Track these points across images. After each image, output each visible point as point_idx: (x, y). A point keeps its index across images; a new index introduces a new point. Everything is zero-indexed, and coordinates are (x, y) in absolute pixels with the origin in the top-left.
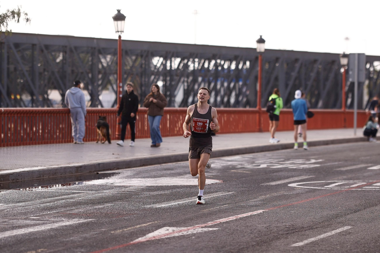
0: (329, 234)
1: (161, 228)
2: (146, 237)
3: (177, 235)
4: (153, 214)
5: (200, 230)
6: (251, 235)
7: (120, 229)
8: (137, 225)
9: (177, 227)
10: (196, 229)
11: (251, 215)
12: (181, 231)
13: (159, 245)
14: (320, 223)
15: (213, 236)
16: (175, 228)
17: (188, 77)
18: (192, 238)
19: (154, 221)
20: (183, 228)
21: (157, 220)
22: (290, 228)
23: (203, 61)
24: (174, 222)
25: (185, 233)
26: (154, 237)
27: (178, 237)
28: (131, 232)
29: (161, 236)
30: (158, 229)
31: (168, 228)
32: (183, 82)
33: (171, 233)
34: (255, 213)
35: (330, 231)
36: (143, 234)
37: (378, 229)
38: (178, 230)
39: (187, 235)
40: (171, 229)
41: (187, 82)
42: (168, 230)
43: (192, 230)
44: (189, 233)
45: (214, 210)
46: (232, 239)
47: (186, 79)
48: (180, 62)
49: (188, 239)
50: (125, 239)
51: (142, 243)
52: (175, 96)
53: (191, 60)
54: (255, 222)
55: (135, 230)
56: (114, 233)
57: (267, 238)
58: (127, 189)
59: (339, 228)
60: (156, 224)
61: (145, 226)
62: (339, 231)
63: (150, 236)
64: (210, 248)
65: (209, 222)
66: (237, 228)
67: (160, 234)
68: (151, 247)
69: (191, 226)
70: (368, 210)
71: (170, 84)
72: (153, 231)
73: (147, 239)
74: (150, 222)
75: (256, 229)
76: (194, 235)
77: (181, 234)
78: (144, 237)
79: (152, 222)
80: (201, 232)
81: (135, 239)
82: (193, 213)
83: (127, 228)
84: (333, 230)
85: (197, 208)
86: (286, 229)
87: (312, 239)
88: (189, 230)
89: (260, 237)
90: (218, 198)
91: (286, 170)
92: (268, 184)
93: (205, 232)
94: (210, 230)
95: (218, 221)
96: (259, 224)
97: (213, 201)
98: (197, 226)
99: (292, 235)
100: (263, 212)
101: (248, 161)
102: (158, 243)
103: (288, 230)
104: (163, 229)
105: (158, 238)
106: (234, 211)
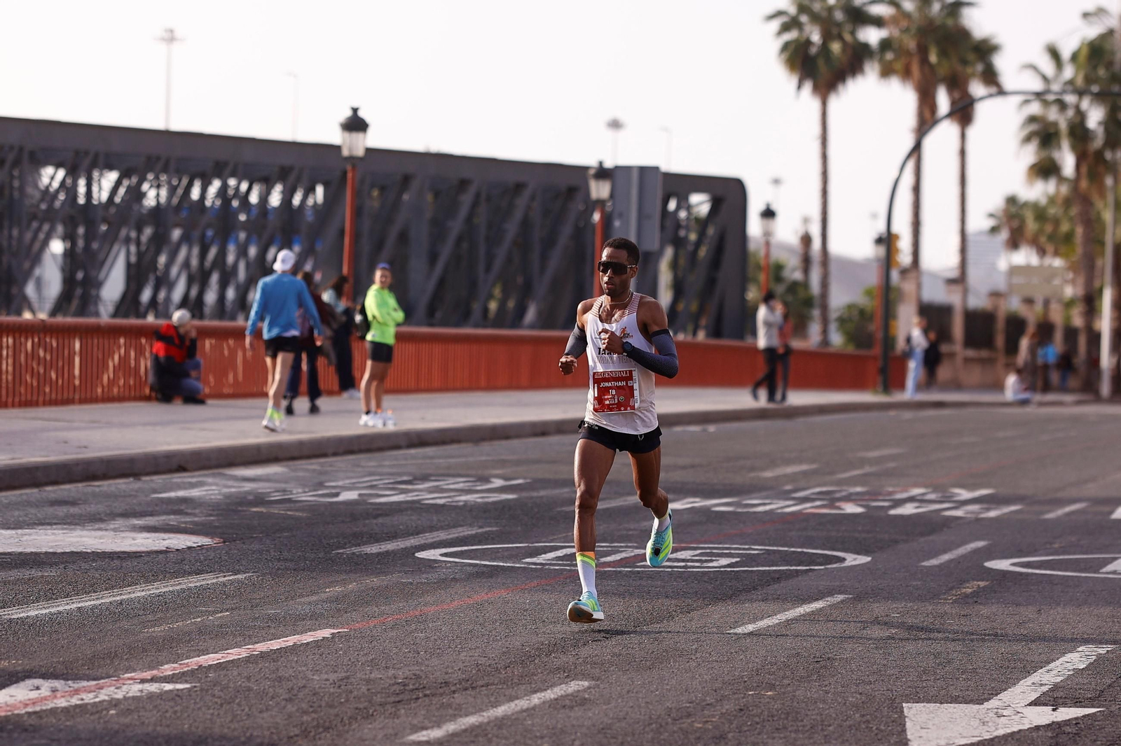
0: (522, 704)
1: (17, 681)
3: (63, 703)
5: (135, 689)
6: (289, 706)
9: (66, 680)
10: (125, 688)
11: (295, 644)
12: (77, 691)
14: (498, 670)
15: (172, 707)
16: (58, 684)
18: (107, 715)
20: (84, 683)
21: (8, 658)
22: (408, 685)
24: (57, 663)
25: (88, 698)
27: (66, 710)
29: (14, 706)
30: (9, 685)
31: (37, 682)
33: (46, 698)
34: (308, 638)
35: (526, 695)
37: (668, 690)
38: (67, 689)
39: (94, 705)
40: (46, 686)
42: (38, 688)
43: (112, 688)
44: (103, 697)
45: (186, 629)
49: (98, 715)
54: (306, 665)
57: (337, 715)
59: (553, 686)
60: (3, 669)
62: (552, 696)
65: (167, 663)
66: (248, 684)
69: (109, 677)
70: (645, 631)
75: (304, 687)
76: (114, 703)
77: (74, 701)
80: (139, 694)
82: (119, 637)
84: (535, 692)
85: (136, 621)
86: (397, 688)
87: (472, 720)
88: (101, 688)
89: (314, 712)
90: (201, 591)
91: (415, 507)
92: (356, 550)
93: (151, 696)
94: (167, 692)
95: (194, 662)
96: (316, 671)
97: (186, 602)
98: (127, 675)
99: (413, 705)
100: (333, 634)
101: (303, 483)
102: (2, 731)
103: (401, 692)
104: (22, 684)
105: (4, 714)
106: (244, 632)
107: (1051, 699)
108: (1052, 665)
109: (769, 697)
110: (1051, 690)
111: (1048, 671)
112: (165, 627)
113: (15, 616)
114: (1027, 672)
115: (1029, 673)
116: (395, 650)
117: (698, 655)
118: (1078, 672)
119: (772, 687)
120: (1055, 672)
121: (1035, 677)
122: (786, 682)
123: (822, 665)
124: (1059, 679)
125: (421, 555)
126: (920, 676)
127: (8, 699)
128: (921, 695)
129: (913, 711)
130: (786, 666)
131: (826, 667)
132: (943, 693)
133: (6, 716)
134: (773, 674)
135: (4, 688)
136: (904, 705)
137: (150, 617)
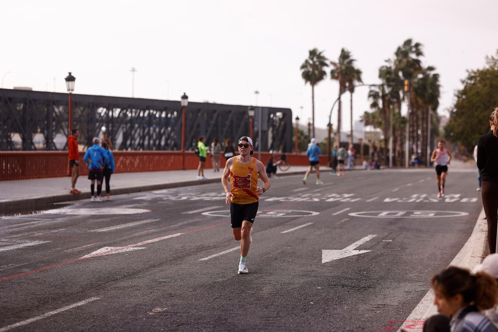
0: (228, 251)
1: (102, 247)
2: (91, 254)
3: (114, 252)
4: (96, 237)
5: (131, 249)
6: (170, 252)
7: (71, 248)
8: (84, 245)
9: (114, 247)
10: (129, 249)
11: (171, 237)
12: (117, 250)
13: (100, 260)
14: (222, 243)
15: (141, 253)
16: (113, 248)
17: (126, 124)
18: (125, 255)
19: (97, 242)
20: (119, 248)
21: (99, 242)
22: (199, 247)
23: (138, 111)
24: (112, 243)
25: (120, 251)
26: (97, 254)
27: (115, 254)
28: (80, 251)
29: (102, 253)
30: (100, 248)
31: (107, 247)
32: (123, 128)
33: (109, 251)
34: (174, 235)
35: (229, 249)
36: (88, 252)
37: (264, 247)
38: (115, 249)
39: (122, 253)
40: (109, 248)
41: (126, 128)
42: (107, 249)
43: (126, 249)
44: (124, 251)
45: (143, 234)
46: (155, 256)
47: (125, 126)
48: (120, 112)
49: (123, 256)
50: (75, 256)
51: (87, 259)
52: (115, 140)
53: (129, 110)
54: (174, 242)
55: (83, 249)
56: (66, 252)
57: (182, 255)
58: (76, 217)
59: (236, 247)
60: (98, 245)
61: (90, 246)
62: (235, 249)
63: (94, 253)
64: (138, 262)
65: (139, 242)
66: (160, 247)
67: (101, 252)
68: (95, 262)
69: (125, 246)
70: (259, 233)
71: (112, 130)
72: (96, 250)
73: (91, 256)
74: (94, 243)
75: (174, 248)
76: (127, 252)
77: (117, 252)
78: (90, 255)
79: (95, 243)
80: (133, 250)
81: (83, 256)
82: (127, 236)
83: (76, 248)
84: (231, 248)
85: (131, 232)
86: (197, 248)
87: (215, 255)
88: (123, 249)
89: (177, 254)
90: (147, 224)
91: (202, 201)
92: (186, 213)
93: (136, 250)
94: (140, 249)
95: (146, 242)
96: (176, 244)
97: (143, 227)
98: (130, 246)
99: (201, 252)
100: (181, 235)
101: (172, 195)
102: (100, 259)
103: (198, 249)
104: (103, 248)
105: (100, 255)
106: (158, 234)
107: (359, 248)
108: (361, 240)
109: (290, 249)
110: (359, 246)
111: (360, 241)
112: (138, 233)
113: (100, 231)
114: (354, 242)
115: (355, 242)
116: (196, 239)
117: (273, 239)
118: (367, 242)
119: (290, 246)
120: (361, 242)
121: (356, 243)
122: (294, 245)
123: (303, 240)
124: (362, 243)
125: (203, 214)
126: (327, 243)
127: (100, 252)
128: (327, 248)
129: (324, 252)
130: (294, 241)
131: (304, 241)
132: (332, 247)
133: (100, 256)
134: (291, 243)
135: (99, 249)
136: (322, 250)
137: (134, 231)
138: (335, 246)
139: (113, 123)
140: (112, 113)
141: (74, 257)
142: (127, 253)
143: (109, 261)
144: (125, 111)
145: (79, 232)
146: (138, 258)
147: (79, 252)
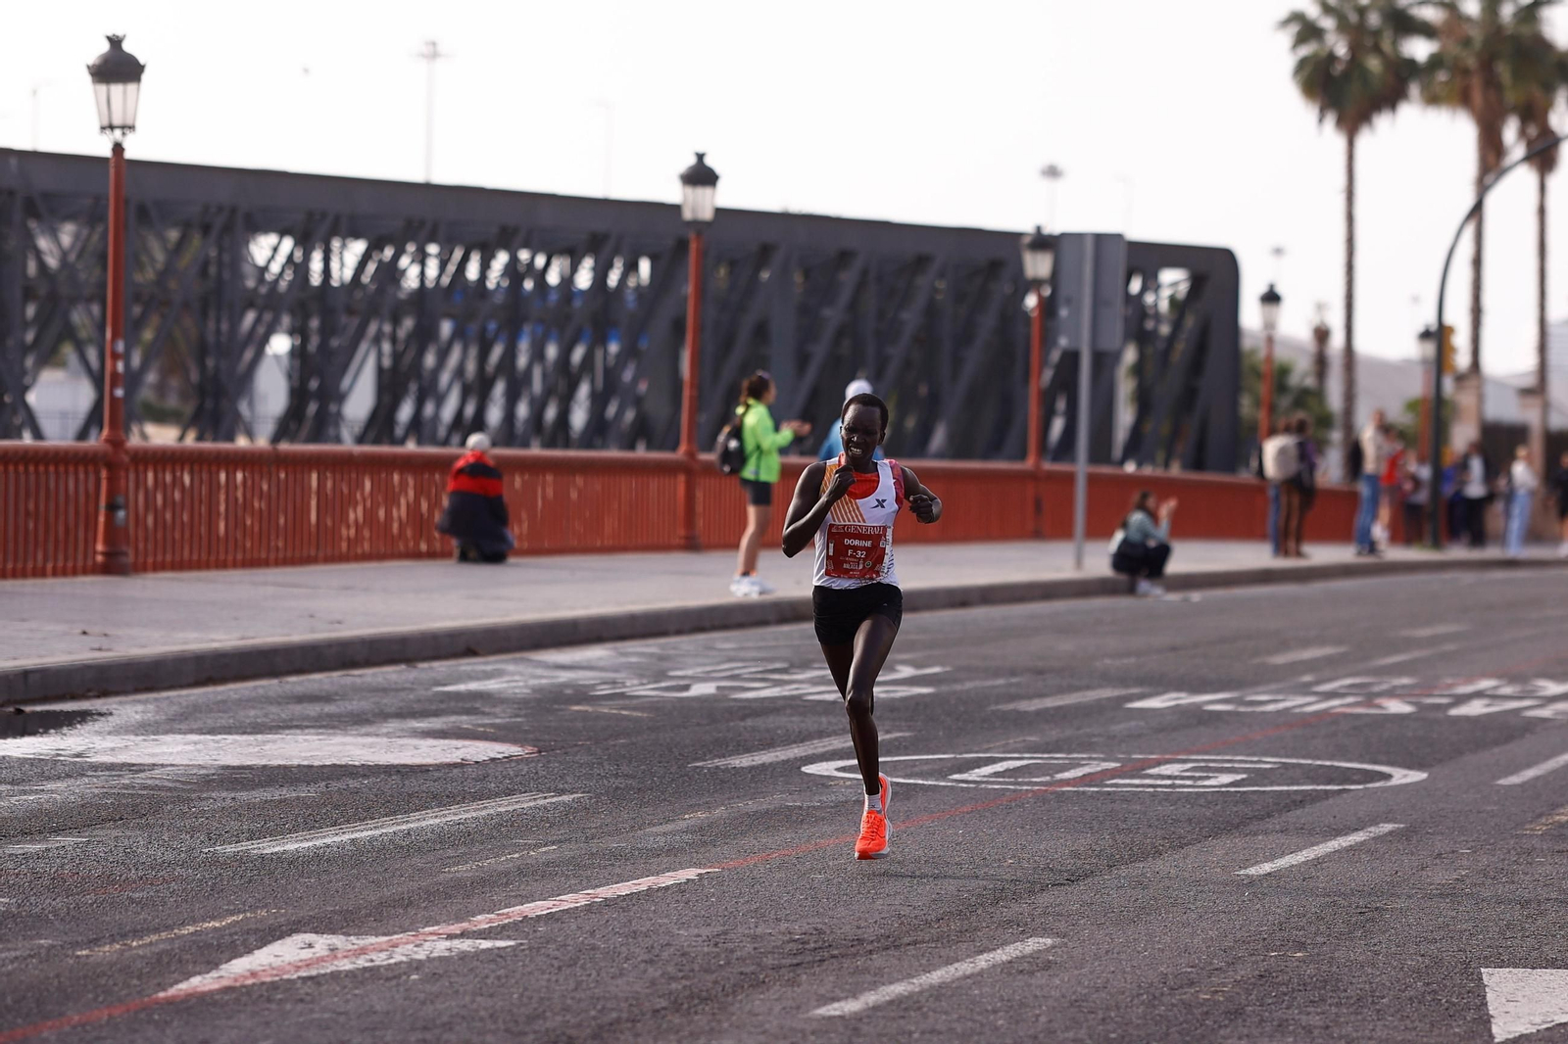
0: (965, 968)
1: (281, 937)
2: (222, 973)
3: (345, 965)
4: (250, 881)
5: (441, 948)
6: (651, 970)
7: (113, 940)
8: (183, 924)
9: (348, 934)
10: (427, 945)
11: (652, 888)
12: (363, 951)
13: (273, 1006)
14: (929, 923)
15: (493, 971)
16: (338, 940)
17: (396, 321)
18: (407, 981)
19: (253, 908)
20: (372, 940)
21: (265, 906)
22: (807, 942)
23: (457, 254)
24: (334, 912)
25: (380, 959)
26: (253, 974)
27: (351, 975)
28: (160, 955)
29: (282, 970)
30: (270, 942)
31: (309, 937)
32: (377, 340)
33: (322, 959)
34: (666, 880)
35: (968, 956)
36: (208, 963)
37: (1163, 951)
38: (350, 947)
39: (389, 967)
40: (322, 943)
41: (394, 340)
42: (310, 946)
43: (410, 946)
44: (398, 958)
45: (501, 868)
46: (572, 985)
47: (387, 328)
48: (366, 259)
49: (394, 982)
50: (135, 982)
51: (203, 999)
52: (341, 398)
53: (411, 248)
54: (667, 916)
55: (177, 944)
56: (87, 956)
57: (716, 982)
58: (141, 778)
60: (261, 921)
61: (215, 929)
62: (1004, 958)
63: (238, 968)
64: (482, 1019)
65: (480, 914)
66: (593, 942)
67: (277, 962)
68: (243, 1016)
69: (404, 931)
70: (1124, 871)
71: (324, 345)
72: (250, 951)
73: (225, 983)
74: (239, 912)
75: (668, 944)
76: (415, 966)
77: (362, 962)
78: (214, 974)
79: (245, 911)
80: (447, 954)
81: (177, 982)
82: (411, 878)
83: (141, 938)
84: (981, 952)
85: (432, 857)
86: (793, 946)
87: (898, 989)
88: (396, 946)
89: (685, 978)
90: (515, 817)
91: (797, 705)
92: (721, 762)
93: (463, 956)
94: (484, 951)
95: (517, 912)
96: (682, 924)
97: (498, 831)
98: (431, 929)
99: (817, 970)
100: (700, 875)
101: (639, 670)
102: (269, 1000)
103: (800, 952)
104: (288, 941)
105: (268, 979)
106: (579, 872)
109: (1298, 960)
112: (472, 865)
113: (267, 851)
116: (786, 897)
117: (1199, 904)
119: (1301, 946)
122: (1320, 939)
123: (1368, 914)
125: (809, 769)
126: (1502, 933)
127: (272, 959)
128: (1505, 958)
129: (1494, 979)
130: (1320, 918)
131: (1372, 920)
132: (1535, 954)
133: (272, 983)
134: (1303, 928)
135: (265, 945)
136: (1482, 970)
137: (451, 852)
138: (1546, 949)
139: (328, 314)
140: (327, 260)
141: (129, 986)
142: (417, 969)
143: (324, 1010)
144: (388, 253)
145: (158, 853)
146: (479, 999)
147: (159, 961)
